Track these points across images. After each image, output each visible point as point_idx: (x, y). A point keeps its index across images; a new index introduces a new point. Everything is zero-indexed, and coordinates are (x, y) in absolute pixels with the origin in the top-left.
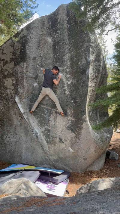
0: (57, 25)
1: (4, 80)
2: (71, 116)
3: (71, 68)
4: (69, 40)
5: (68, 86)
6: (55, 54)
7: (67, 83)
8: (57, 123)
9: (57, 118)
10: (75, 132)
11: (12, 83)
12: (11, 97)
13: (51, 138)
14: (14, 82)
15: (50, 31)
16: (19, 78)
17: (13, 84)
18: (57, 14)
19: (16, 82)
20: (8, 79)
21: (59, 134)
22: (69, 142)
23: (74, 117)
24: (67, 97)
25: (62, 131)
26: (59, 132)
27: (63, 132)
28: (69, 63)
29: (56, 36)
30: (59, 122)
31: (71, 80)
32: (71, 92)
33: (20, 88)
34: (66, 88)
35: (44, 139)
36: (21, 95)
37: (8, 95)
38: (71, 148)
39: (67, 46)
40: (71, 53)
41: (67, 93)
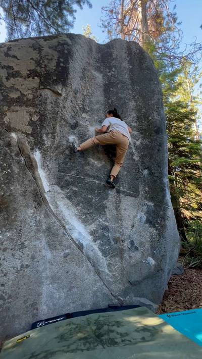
0: (112, 60)
1: (6, 108)
2: (146, 198)
3: (139, 122)
4: (133, 84)
5: (137, 148)
6: (109, 99)
7: (135, 143)
8: (122, 212)
9: (120, 202)
10: (157, 226)
11: (28, 120)
12: (15, 152)
13: (113, 243)
14: (35, 118)
15: (99, 65)
16: (47, 112)
17: (31, 123)
18: (111, 47)
19: (40, 120)
20: (18, 108)
21: (127, 232)
22: (147, 246)
23: (152, 199)
24: (137, 165)
25: (133, 226)
26: (127, 228)
27: (134, 229)
28: (135, 115)
29: (110, 74)
30: (125, 209)
31: (140, 140)
32: (142, 157)
33: (47, 134)
34: (134, 151)
35: (97, 249)
36: (45, 151)
37: (9, 145)
38: (153, 257)
39: (130, 92)
40: (136, 101)
41: (136, 158)
